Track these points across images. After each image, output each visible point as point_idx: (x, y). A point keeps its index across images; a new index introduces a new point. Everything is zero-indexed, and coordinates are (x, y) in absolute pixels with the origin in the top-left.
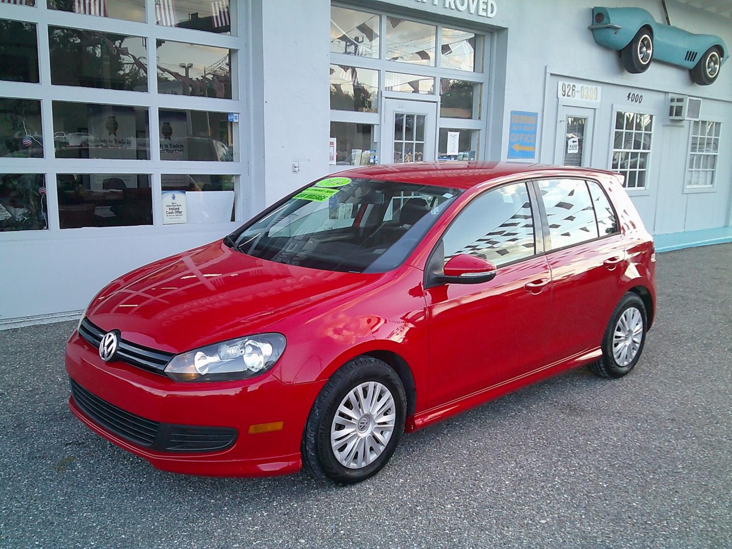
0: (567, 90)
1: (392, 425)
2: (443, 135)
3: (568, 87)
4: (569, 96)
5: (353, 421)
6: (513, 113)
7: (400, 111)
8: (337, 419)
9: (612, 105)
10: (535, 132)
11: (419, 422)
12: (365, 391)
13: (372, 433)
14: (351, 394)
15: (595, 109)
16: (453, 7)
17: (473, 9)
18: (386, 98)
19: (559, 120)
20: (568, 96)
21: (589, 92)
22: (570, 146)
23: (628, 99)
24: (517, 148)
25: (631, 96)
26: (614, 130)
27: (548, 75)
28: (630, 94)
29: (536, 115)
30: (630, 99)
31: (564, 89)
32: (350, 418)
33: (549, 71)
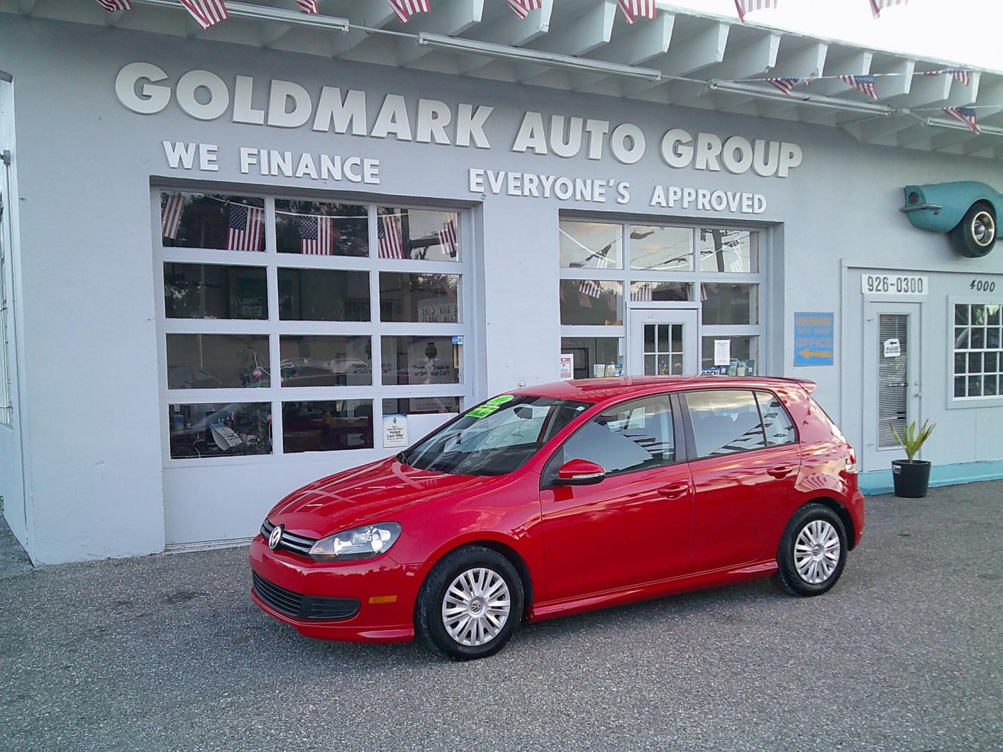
0: (875, 284)
1: (507, 610)
2: (708, 345)
3: (876, 281)
4: (880, 290)
5: (464, 602)
6: (797, 315)
7: (650, 322)
8: (447, 597)
9: (947, 296)
10: (831, 335)
11: (539, 612)
12: (476, 576)
13: (485, 615)
14: (461, 577)
15: (921, 303)
16: (708, 207)
17: (734, 207)
18: (631, 309)
19: (866, 318)
20: (877, 290)
21: (909, 284)
22: (888, 349)
23: (972, 288)
24: (806, 354)
25: (976, 284)
26: (953, 326)
27: (845, 270)
28: (974, 282)
29: (831, 315)
30: (975, 288)
31: (871, 283)
32: (462, 599)
33: (846, 264)
